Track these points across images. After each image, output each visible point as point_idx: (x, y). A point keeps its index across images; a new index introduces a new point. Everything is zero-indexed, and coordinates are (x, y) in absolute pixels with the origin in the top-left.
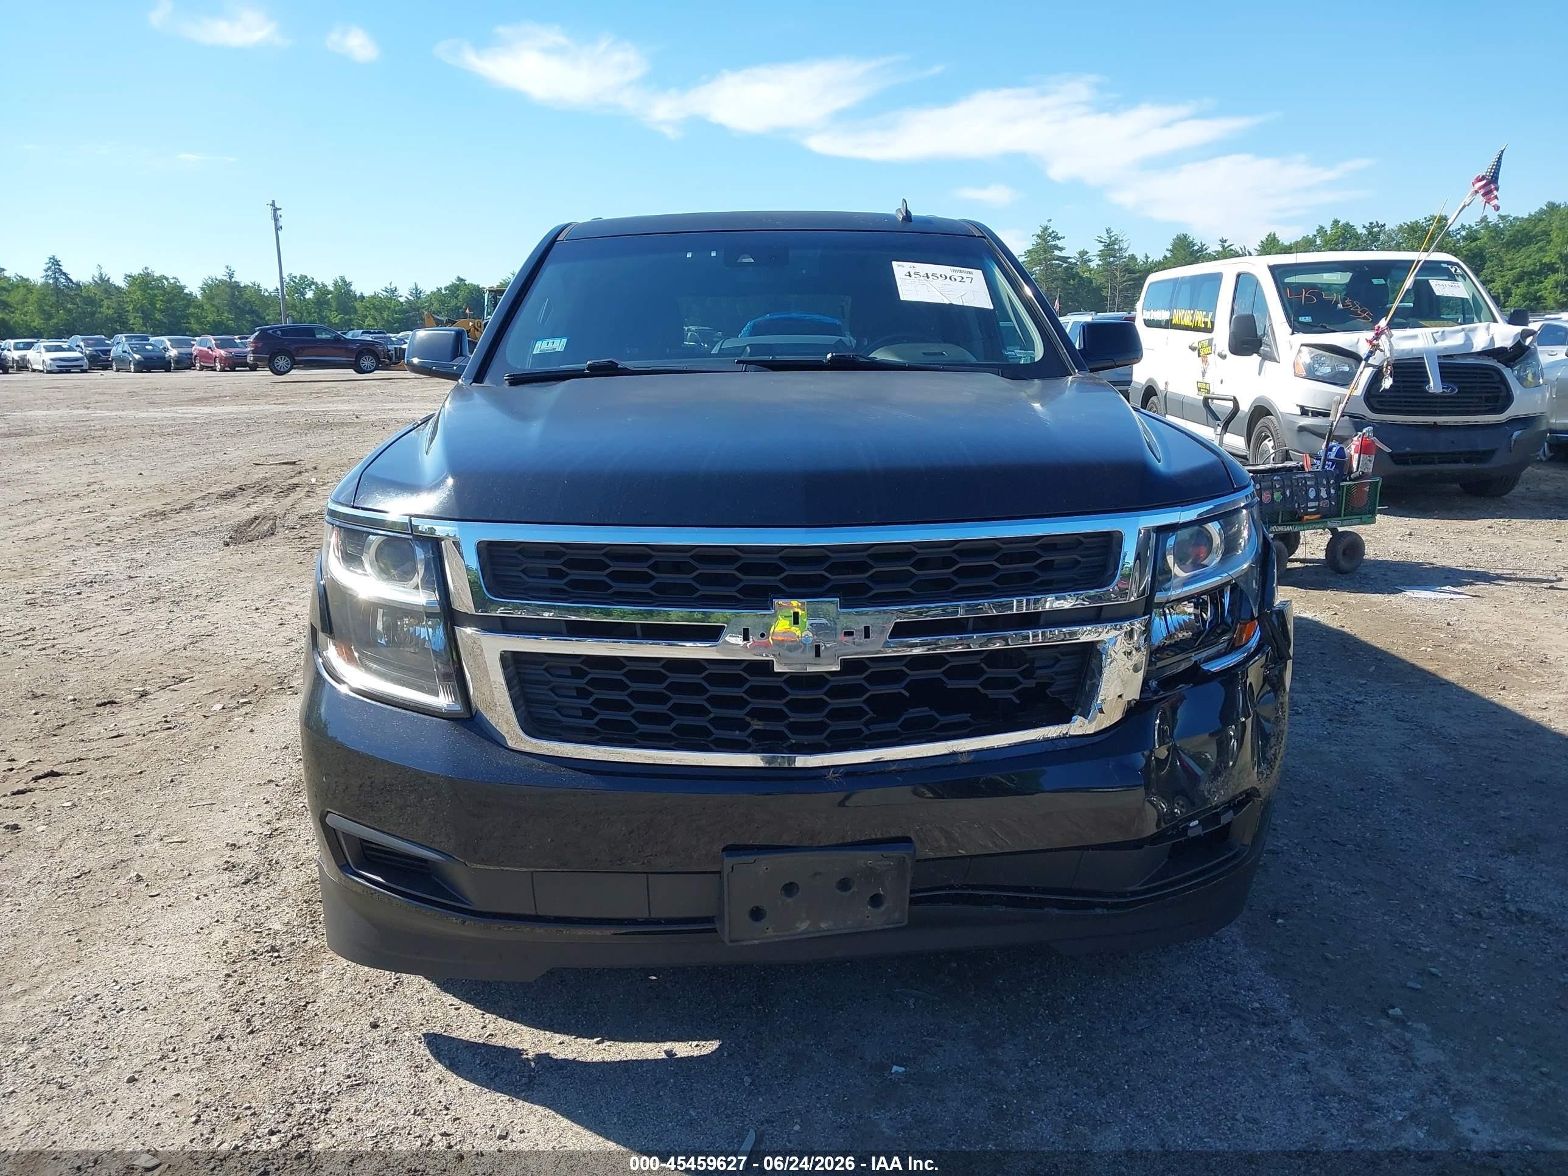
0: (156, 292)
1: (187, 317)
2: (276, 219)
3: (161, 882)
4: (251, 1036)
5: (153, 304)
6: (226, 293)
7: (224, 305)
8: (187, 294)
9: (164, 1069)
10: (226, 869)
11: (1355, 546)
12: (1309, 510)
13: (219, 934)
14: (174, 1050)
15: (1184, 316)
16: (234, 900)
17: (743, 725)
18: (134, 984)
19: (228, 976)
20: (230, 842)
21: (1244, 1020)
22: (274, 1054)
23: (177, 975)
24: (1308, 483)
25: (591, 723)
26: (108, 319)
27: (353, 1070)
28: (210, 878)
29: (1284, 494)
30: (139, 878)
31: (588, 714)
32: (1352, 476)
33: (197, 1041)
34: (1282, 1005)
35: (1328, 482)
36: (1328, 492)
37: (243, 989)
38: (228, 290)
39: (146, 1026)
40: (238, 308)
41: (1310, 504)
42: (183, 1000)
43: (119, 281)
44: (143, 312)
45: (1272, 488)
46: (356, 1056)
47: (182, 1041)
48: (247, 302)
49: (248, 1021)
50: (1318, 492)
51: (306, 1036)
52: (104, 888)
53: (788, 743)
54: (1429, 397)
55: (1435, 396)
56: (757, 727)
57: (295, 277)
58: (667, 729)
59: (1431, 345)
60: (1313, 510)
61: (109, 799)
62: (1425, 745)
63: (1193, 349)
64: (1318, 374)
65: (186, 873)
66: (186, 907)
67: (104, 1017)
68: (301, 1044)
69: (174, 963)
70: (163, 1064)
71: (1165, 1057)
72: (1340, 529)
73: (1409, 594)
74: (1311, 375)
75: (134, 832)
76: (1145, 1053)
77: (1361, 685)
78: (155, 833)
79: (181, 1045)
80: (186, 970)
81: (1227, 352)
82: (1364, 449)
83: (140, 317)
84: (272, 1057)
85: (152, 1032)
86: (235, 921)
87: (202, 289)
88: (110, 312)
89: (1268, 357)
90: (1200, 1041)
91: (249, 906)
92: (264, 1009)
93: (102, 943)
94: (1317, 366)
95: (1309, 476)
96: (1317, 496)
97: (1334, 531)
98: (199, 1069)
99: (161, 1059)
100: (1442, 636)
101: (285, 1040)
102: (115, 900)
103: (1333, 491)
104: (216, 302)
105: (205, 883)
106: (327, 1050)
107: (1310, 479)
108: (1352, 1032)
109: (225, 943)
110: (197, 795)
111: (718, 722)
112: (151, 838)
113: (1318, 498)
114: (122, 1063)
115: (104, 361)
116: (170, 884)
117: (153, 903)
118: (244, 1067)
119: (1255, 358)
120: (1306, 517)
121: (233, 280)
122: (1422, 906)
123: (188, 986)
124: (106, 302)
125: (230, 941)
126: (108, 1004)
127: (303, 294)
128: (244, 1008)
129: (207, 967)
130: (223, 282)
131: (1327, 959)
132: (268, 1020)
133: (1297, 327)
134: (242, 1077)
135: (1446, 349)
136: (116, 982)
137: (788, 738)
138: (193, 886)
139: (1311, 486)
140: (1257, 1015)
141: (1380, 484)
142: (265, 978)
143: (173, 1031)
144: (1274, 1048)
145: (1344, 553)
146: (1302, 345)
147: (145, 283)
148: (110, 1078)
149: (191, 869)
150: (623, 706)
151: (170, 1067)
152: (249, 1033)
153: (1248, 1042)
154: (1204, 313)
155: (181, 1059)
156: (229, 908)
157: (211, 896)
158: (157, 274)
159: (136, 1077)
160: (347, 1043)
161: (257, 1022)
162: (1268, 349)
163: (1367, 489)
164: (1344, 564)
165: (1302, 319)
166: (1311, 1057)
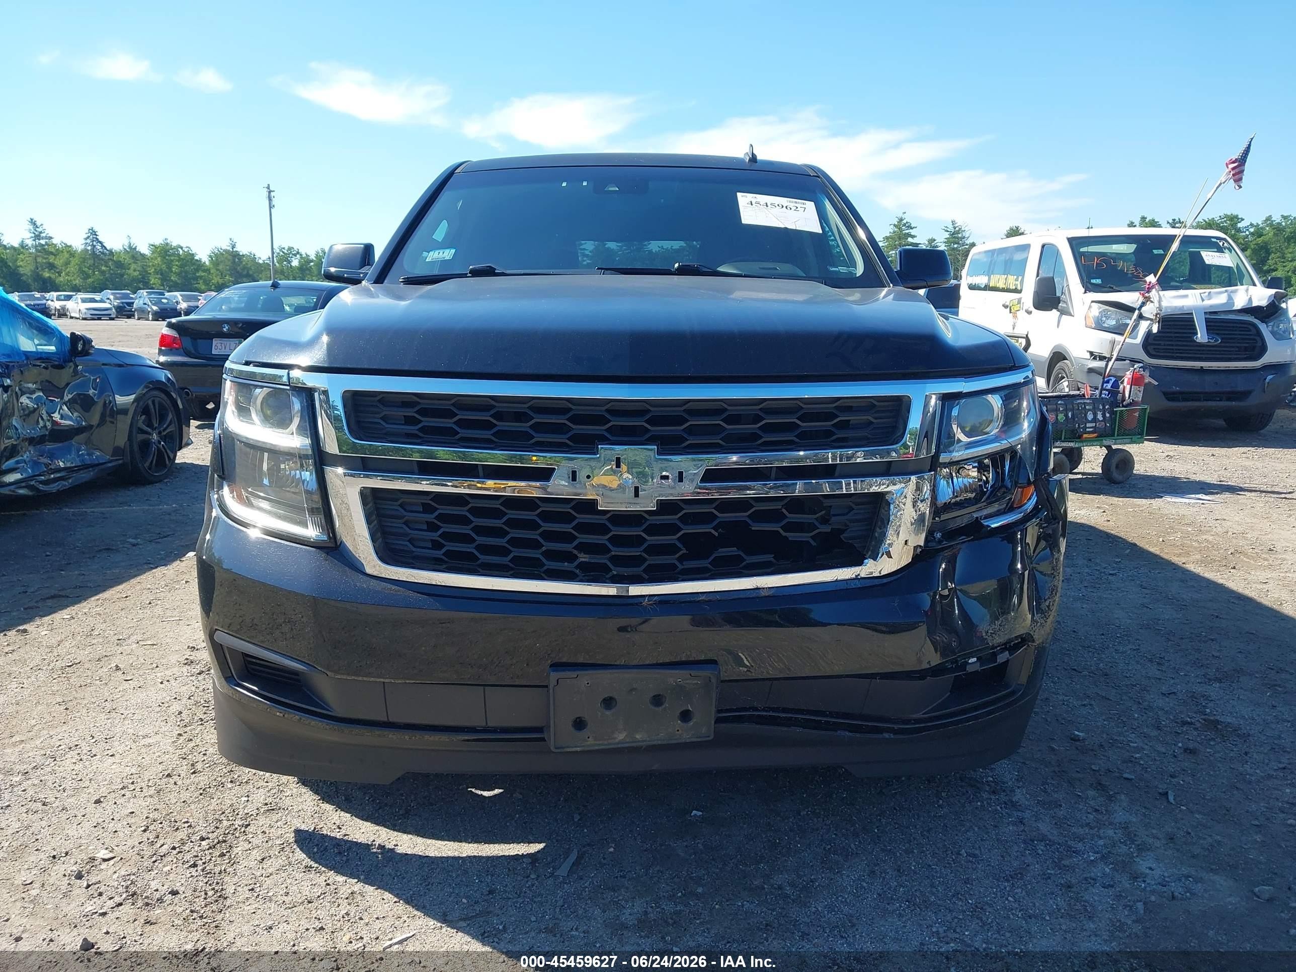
0: (172, 258)
1: (196, 278)
2: (270, 199)
3: (135, 672)
4: (194, 775)
5: (170, 268)
6: (229, 260)
7: (226, 270)
8: (197, 260)
9: (124, 795)
10: (186, 664)
11: (1126, 462)
12: (1088, 430)
13: (176, 707)
14: (133, 783)
15: (998, 280)
16: (189, 685)
17: (571, 558)
18: (106, 739)
19: (180, 735)
20: (191, 645)
21: (978, 788)
22: (210, 787)
23: (140, 733)
24: (1087, 407)
25: (439, 554)
26: (134, 280)
27: (269, 800)
28: (173, 669)
29: (1066, 416)
30: (118, 668)
31: (437, 545)
32: (1124, 403)
33: (151, 777)
34: (1011, 779)
35: (1104, 407)
36: (1104, 415)
37: (192, 744)
38: (230, 257)
39: (113, 767)
40: (238, 272)
41: (1088, 425)
42: (144, 750)
43: (144, 249)
44: (162, 274)
45: (1057, 410)
46: (273, 791)
47: (140, 777)
48: (244, 268)
49: (193, 765)
50: (1095, 415)
51: (236, 777)
52: (90, 674)
53: (610, 574)
54: (1197, 346)
55: (1201, 345)
56: (583, 560)
57: (284, 248)
58: (505, 560)
59: (1199, 303)
60: (1091, 430)
61: (100, 615)
62: (1161, 606)
63: (1005, 307)
64: (1105, 325)
65: (155, 665)
66: (152, 689)
67: (81, 760)
68: (231, 782)
69: (139, 725)
70: (123, 792)
71: (910, 812)
72: (1114, 447)
73: (1169, 499)
74: (1099, 326)
75: (116, 637)
76: (895, 809)
77: (1116, 563)
78: (134, 638)
79: (139, 780)
80: (148, 730)
81: (1032, 309)
82: (1135, 381)
83: (159, 279)
84: (208, 790)
85: (118, 770)
86: (189, 698)
87: (210, 256)
88: (136, 274)
89: (1065, 312)
90: (941, 802)
91: (201, 689)
92: (205, 758)
93: (85, 711)
94: (1104, 319)
95: (1088, 401)
96: (1095, 418)
97: (1109, 448)
98: (151, 796)
99: (122, 789)
100: (1190, 529)
101: (219, 779)
102: (98, 682)
103: (1108, 415)
104: (220, 267)
105: (168, 673)
106: (252, 787)
107: (1089, 404)
108: (1063, 799)
109: (180, 713)
110: (169, 613)
111: (549, 555)
112: (130, 641)
113: (1095, 420)
114: (91, 790)
115: (129, 311)
116: (141, 672)
117: (126, 685)
118: (185, 795)
119: (1054, 313)
120: (1085, 436)
121: (235, 250)
122: (1136, 715)
123: (148, 741)
124: (133, 266)
125: (184, 712)
126: (85, 752)
127: (289, 262)
128: (190, 757)
129: (164, 729)
130: (226, 251)
131: (1053, 749)
132: (207, 765)
133: (1089, 287)
134: (184, 802)
135: (1211, 306)
136: (93, 737)
137: (611, 570)
138: (159, 675)
139: (1089, 410)
140: (989, 785)
141: (1148, 411)
142: (208, 737)
143: (133, 771)
144: (998, 808)
145: (1117, 467)
146: (1093, 302)
147: (165, 251)
148: (82, 800)
149: (159, 663)
150: (467, 539)
151: (128, 794)
152: (192, 773)
153: (979, 803)
154: (1015, 277)
155: (138, 789)
156: (185, 690)
157: (172, 681)
158: (174, 244)
159: (102, 800)
160: (267, 782)
161: (199, 766)
162: (1065, 305)
163: (1137, 414)
164: (1116, 475)
165: (1093, 281)
166: (1027, 814)
